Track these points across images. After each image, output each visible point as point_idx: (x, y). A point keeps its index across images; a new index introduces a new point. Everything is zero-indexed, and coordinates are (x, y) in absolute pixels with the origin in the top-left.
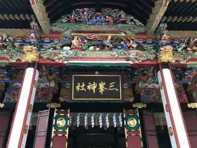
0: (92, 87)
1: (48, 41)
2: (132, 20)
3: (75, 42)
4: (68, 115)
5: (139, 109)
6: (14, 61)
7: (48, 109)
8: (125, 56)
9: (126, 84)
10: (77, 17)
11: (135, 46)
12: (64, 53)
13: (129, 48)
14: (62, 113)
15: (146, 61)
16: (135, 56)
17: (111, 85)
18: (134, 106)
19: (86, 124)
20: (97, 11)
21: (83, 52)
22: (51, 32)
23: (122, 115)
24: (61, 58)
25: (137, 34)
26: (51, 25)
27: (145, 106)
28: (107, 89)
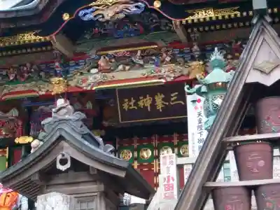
0: (146, 102)
1: (74, 64)
3: (102, 62)
6: (44, 93)
8: (156, 74)
11: (168, 59)
13: (162, 62)
16: (167, 73)
24: (90, 85)
28: (167, 104)
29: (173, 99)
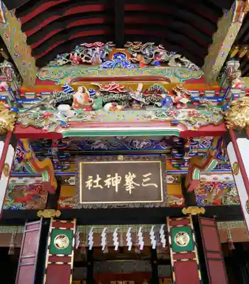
0: (113, 181)
1: (33, 97)
2: (177, 60)
3: (79, 96)
4: (74, 229)
5: (193, 217)
7: (39, 219)
8: (168, 118)
9: (171, 177)
10: (82, 56)
11: (185, 100)
12: (59, 115)
13: (175, 104)
14: (63, 225)
15: (206, 126)
16: (186, 118)
17: (145, 178)
18: (185, 211)
19: (104, 244)
20: (117, 47)
21: (93, 113)
22: (38, 81)
23: (165, 228)
24: (54, 123)
25: (188, 82)
26: (39, 70)
27: (203, 211)
28: (138, 185)
29: (144, 180)
